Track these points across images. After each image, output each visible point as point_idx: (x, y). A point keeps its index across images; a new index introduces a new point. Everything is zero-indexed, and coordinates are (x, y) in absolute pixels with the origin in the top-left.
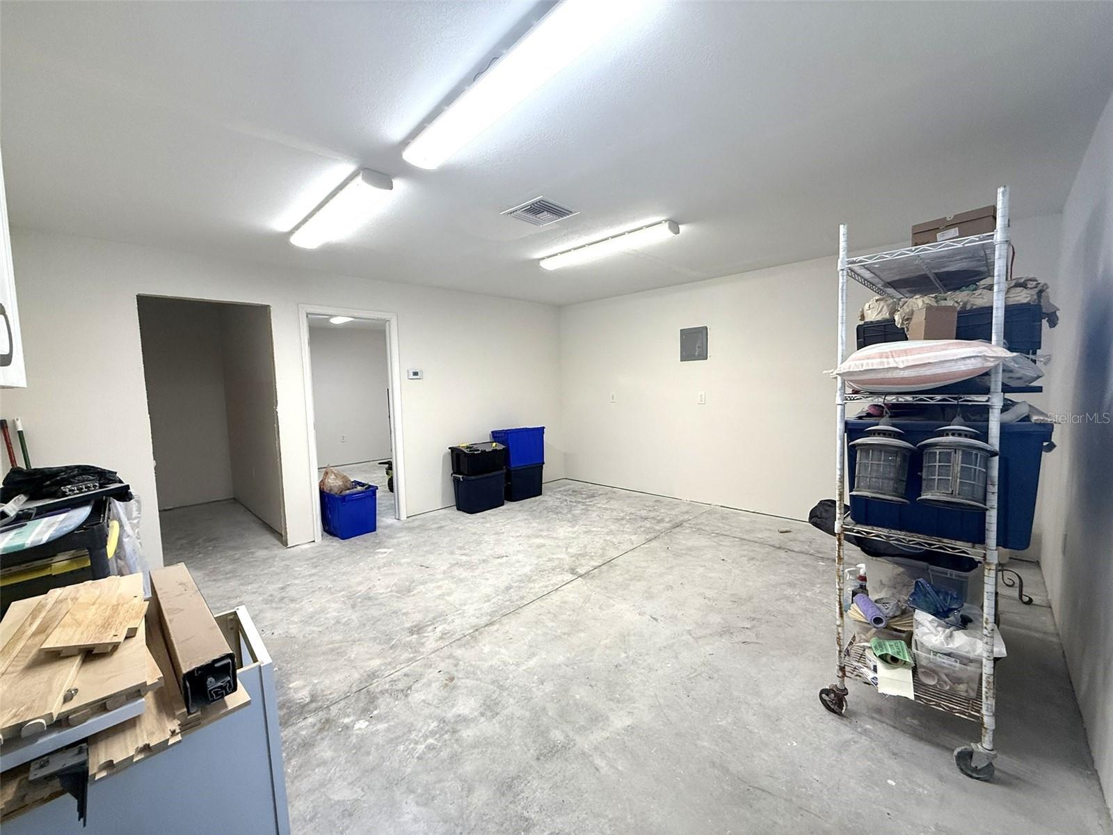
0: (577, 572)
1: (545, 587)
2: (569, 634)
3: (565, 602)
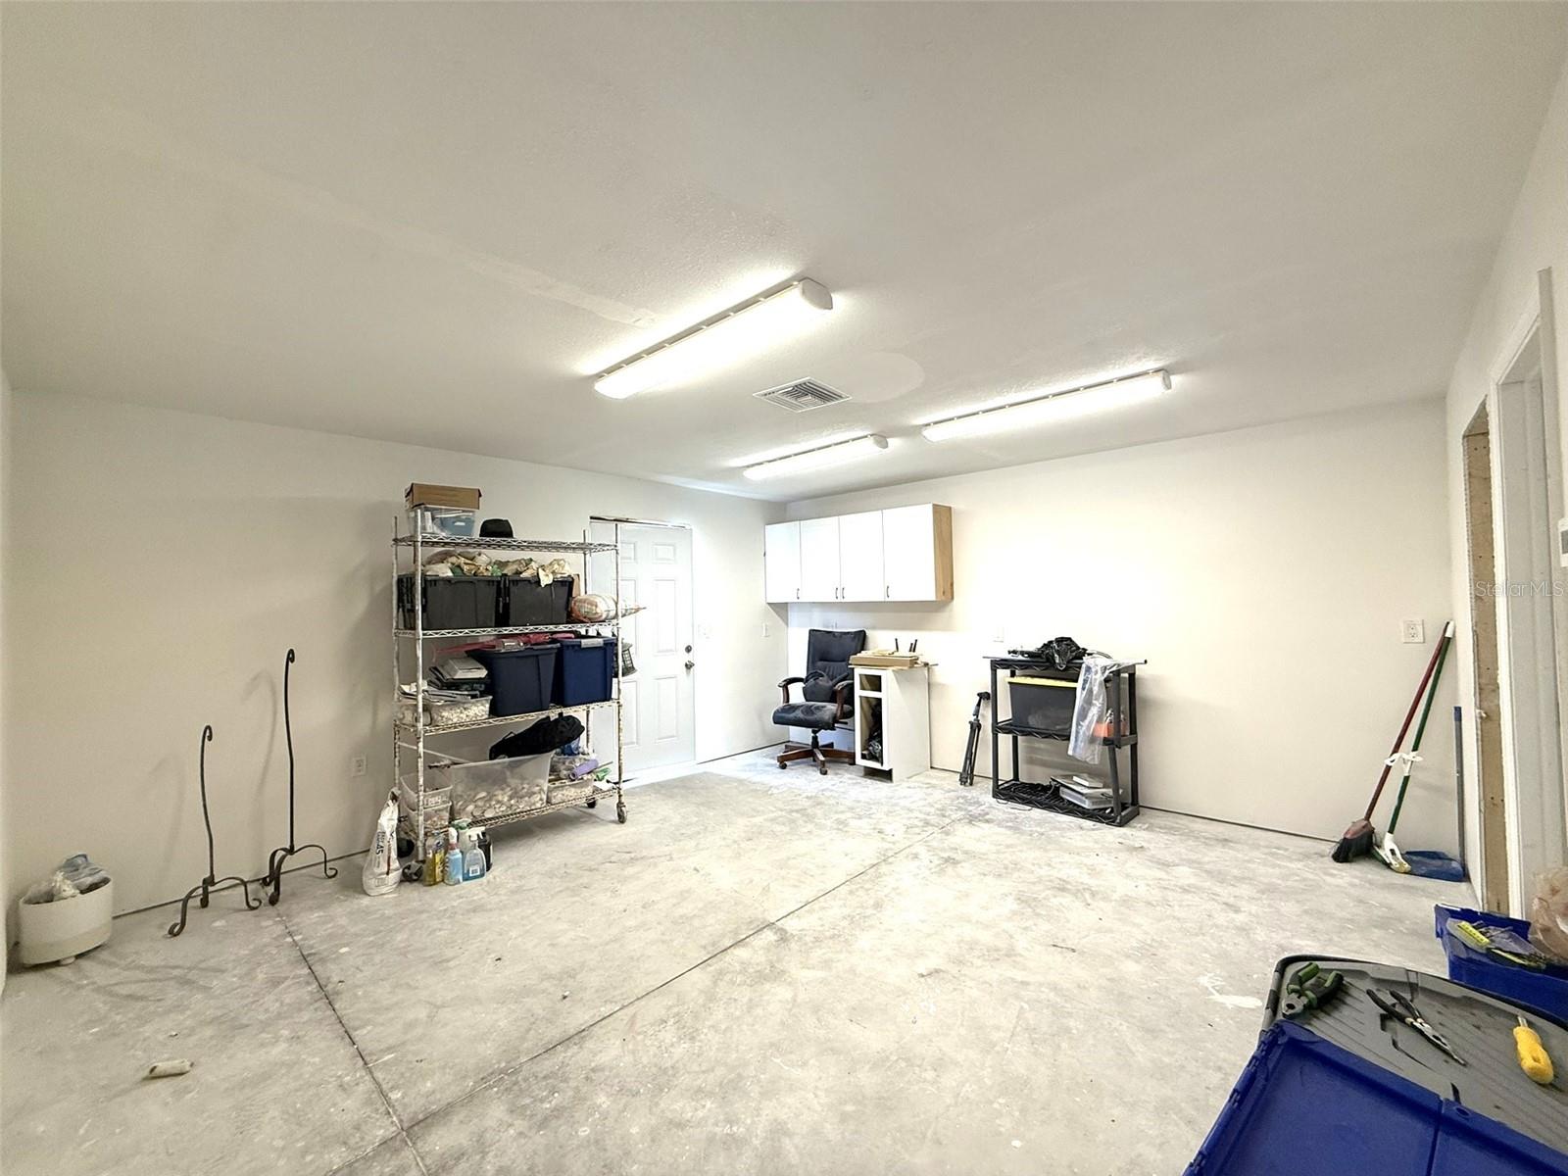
0: (776, 933)
1: (824, 908)
2: (789, 858)
3: (795, 886)
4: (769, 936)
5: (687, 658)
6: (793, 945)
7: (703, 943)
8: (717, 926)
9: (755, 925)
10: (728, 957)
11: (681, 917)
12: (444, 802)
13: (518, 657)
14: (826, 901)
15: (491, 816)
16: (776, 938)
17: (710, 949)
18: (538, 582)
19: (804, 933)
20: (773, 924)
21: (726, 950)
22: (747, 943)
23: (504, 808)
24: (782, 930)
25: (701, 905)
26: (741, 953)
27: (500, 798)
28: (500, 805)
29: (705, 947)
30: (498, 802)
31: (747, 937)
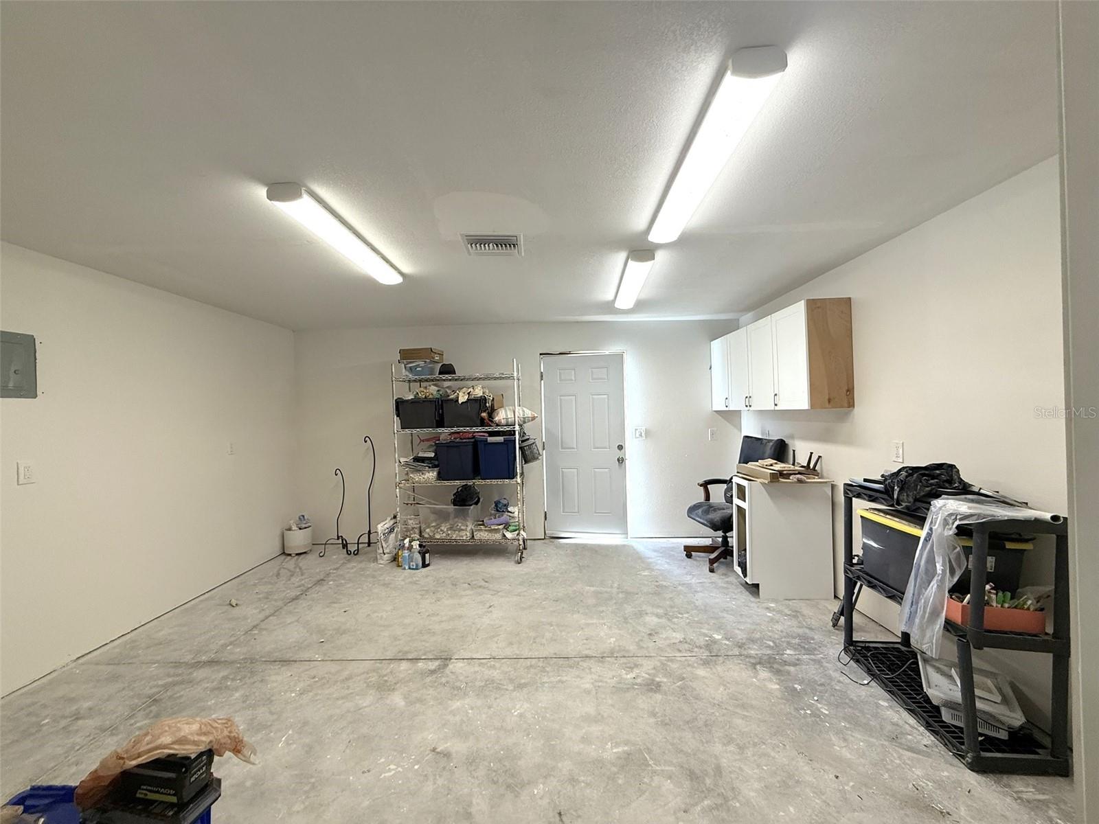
5: (619, 454)
6: (431, 678)
9: (436, 654)
12: (417, 524)
13: (448, 447)
15: (438, 537)
18: (457, 401)
23: (444, 535)
27: (442, 528)
28: (442, 533)
30: (441, 530)
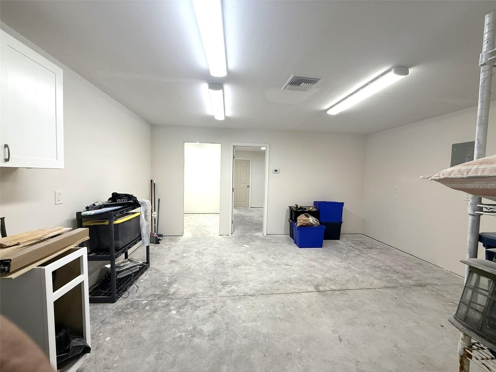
4: (321, 288)
6: (315, 283)
7: (346, 296)
8: (339, 299)
9: (324, 294)
10: (339, 288)
11: (354, 310)
14: (291, 291)
16: (320, 287)
17: (344, 293)
19: (309, 285)
20: (317, 291)
21: (339, 290)
22: (330, 289)
24: (315, 288)
25: (343, 312)
26: (333, 287)
29: (346, 294)
31: (330, 291)
